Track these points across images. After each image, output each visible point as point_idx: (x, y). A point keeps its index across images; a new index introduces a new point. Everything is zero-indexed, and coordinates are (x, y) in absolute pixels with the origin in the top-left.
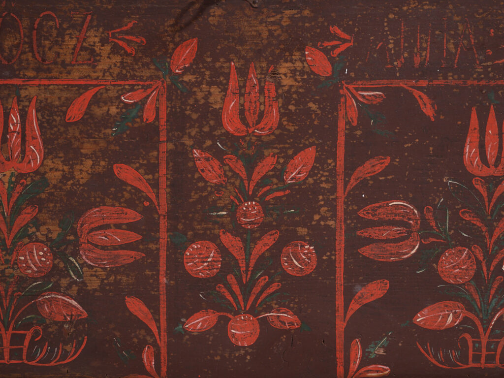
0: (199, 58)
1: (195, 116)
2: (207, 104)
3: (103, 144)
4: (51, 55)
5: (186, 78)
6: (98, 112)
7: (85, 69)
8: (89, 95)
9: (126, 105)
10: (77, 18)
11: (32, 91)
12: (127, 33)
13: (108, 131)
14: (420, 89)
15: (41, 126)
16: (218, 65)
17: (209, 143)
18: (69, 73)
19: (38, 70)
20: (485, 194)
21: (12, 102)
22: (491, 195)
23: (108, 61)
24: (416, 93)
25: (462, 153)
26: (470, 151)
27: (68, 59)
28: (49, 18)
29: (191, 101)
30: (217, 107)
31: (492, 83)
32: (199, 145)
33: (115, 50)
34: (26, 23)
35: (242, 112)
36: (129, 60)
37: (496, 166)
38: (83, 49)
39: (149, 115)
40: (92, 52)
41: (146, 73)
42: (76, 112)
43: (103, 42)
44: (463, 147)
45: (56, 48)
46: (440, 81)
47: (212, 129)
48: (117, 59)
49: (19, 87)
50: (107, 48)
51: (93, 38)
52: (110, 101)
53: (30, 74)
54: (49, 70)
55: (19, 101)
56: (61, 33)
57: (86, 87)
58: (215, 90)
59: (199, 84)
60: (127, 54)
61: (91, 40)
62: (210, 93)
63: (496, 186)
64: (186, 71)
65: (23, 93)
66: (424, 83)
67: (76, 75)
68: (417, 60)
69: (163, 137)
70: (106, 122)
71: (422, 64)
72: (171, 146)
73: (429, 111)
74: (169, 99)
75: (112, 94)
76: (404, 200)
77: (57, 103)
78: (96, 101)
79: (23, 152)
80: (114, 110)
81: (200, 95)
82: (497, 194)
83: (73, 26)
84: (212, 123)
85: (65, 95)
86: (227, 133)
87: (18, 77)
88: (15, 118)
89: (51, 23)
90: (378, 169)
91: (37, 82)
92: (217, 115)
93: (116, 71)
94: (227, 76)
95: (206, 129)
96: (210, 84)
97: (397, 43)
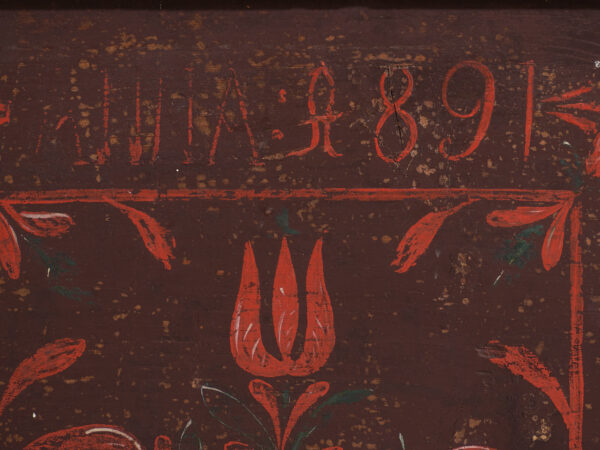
14: (143, 206)
20: (274, 413)
22: (285, 413)
24: (135, 216)
25: (227, 333)
26: (242, 328)
31: (285, 195)
37: (295, 355)
44: (229, 321)
46: (182, 192)
63: (296, 395)
66: (149, 196)
68: (136, 151)
71: (146, 158)
73: (160, 248)
76: (117, 423)
82: (297, 412)
90: (63, 363)
97: (96, 117)
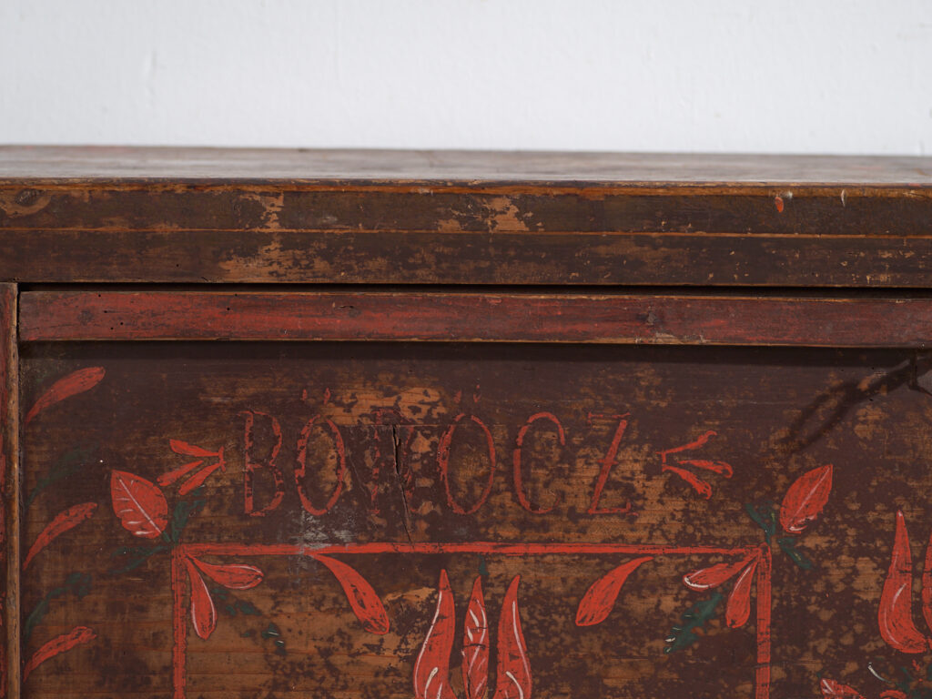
0: (835, 504)
1: (826, 615)
2: (850, 593)
3: (646, 669)
4: (547, 497)
5: (810, 542)
6: (639, 606)
7: (615, 525)
8: (621, 573)
9: (693, 594)
10: (601, 426)
11: (512, 566)
12: (696, 454)
13: (658, 644)
15: (527, 634)
16: (871, 516)
17: (852, 667)
18: (583, 531)
19: (523, 525)
21: (471, 588)
23: (658, 509)
27: (582, 505)
28: (545, 425)
29: (819, 587)
30: (870, 597)
32: (833, 670)
33: (674, 487)
34: (500, 434)
35: (917, 608)
36: (700, 507)
38: (611, 484)
39: (737, 613)
40: (629, 491)
41: (734, 532)
42: (595, 607)
43: (651, 471)
45: (559, 484)
47: (860, 640)
48: (677, 504)
49: (486, 559)
50: (658, 484)
51: (631, 464)
52: (663, 585)
53: (508, 532)
54: (544, 526)
55: (486, 584)
56: (569, 456)
57: (616, 560)
58: (865, 565)
59: (834, 553)
60: (696, 496)
61: (627, 468)
62: (856, 572)
64: (809, 528)
65: (494, 570)
67: (596, 534)
69: (764, 655)
70: (654, 625)
72: (778, 673)
74: (776, 582)
75: (665, 572)
77: (559, 589)
78: (635, 585)
79: (492, 683)
80: (668, 604)
81: (836, 575)
83: (591, 442)
84: (859, 628)
85: (575, 573)
86: (888, 648)
87: (483, 538)
88: (477, 618)
89: (549, 435)
91: (520, 549)
92: (869, 613)
93: (674, 528)
94: (890, 538)
95: (847, 640)
96: (856, 553)
